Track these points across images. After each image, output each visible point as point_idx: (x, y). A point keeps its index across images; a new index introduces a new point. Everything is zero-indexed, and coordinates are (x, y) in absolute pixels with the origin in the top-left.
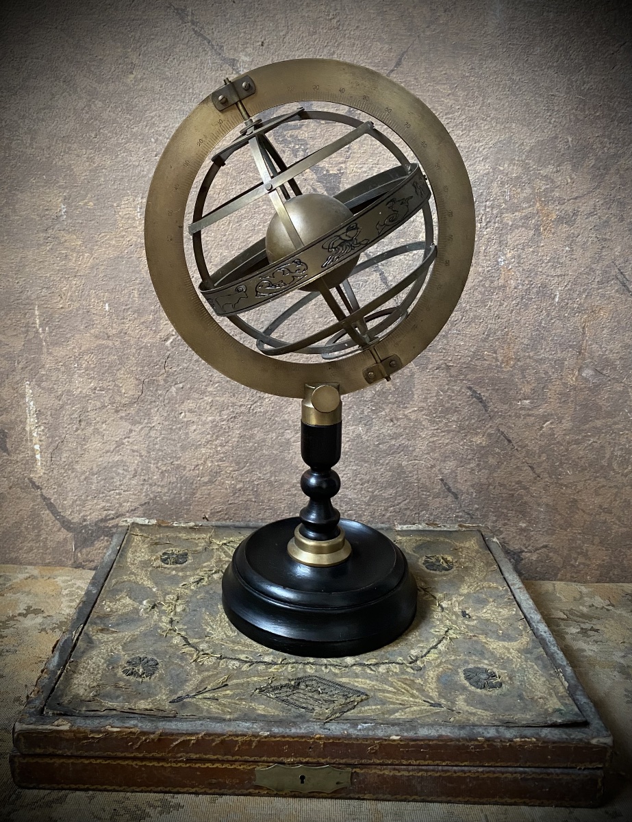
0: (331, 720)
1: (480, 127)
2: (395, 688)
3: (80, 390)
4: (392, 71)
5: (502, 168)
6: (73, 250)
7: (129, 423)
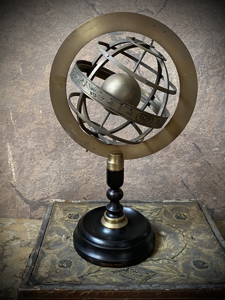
0: (142, 283)
1: (199, 33)
2: (166, 269)
3: (30, 146)
4: (162, 9)
5: (208, 51)
6: (26, 88)
7: (52, 159)
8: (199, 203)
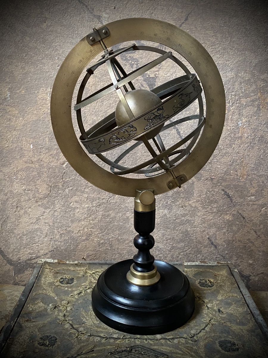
1: (229, 53)
2: (182, 351)
3: (17, 190)
4: (183, 23)
5: (240, 75)
6: (14, 116)
7: (43, 208)
8: (230, 267)
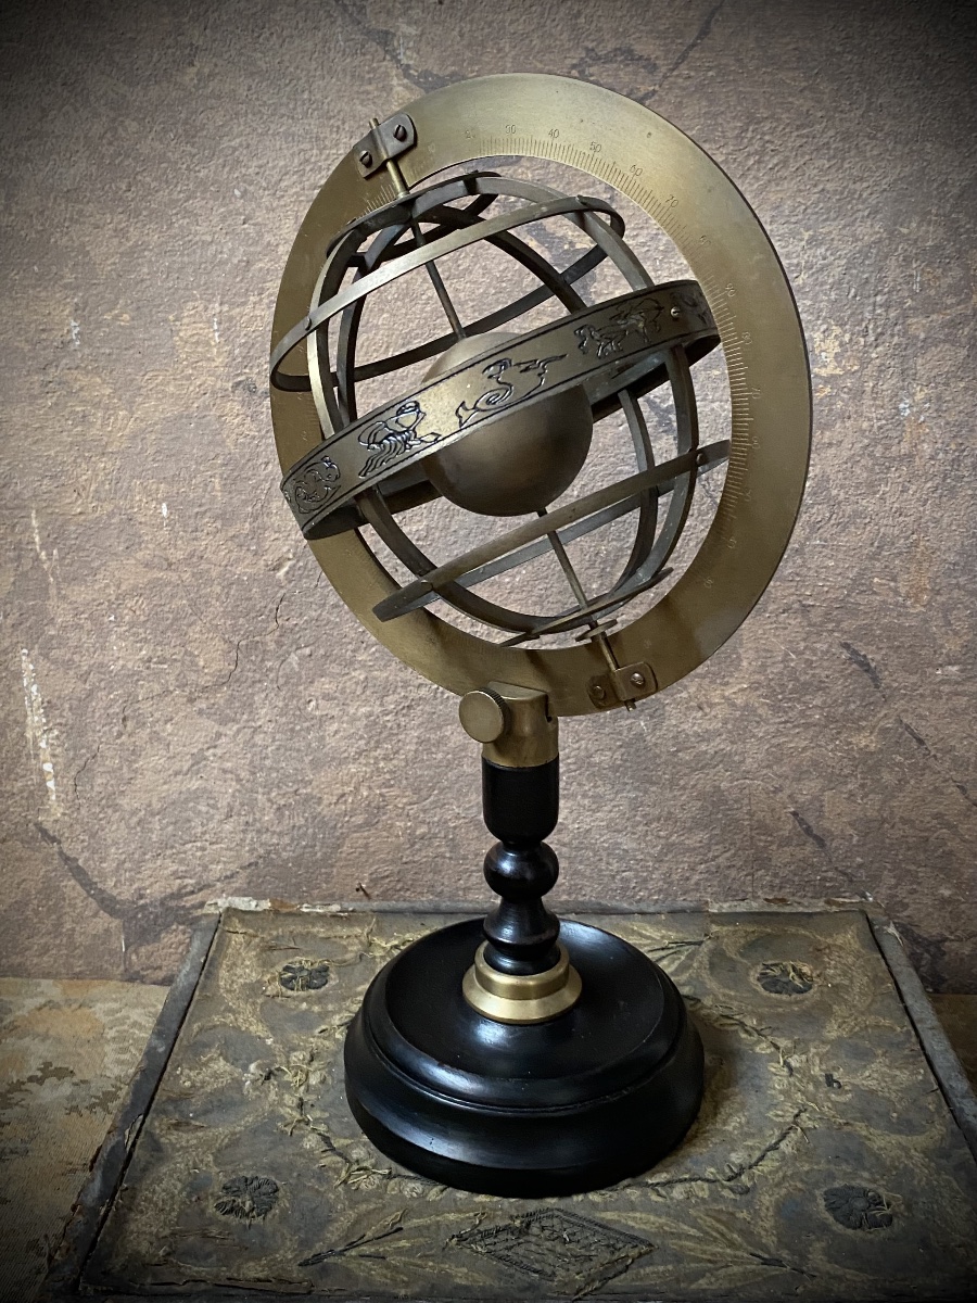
0: (585, 1295)
1: (864, 152)
2: (700, 1229)
3: (121, 662)
5: (905, 231)
6: (97, 405)
7: (215, 721)
8: (870, 916)
